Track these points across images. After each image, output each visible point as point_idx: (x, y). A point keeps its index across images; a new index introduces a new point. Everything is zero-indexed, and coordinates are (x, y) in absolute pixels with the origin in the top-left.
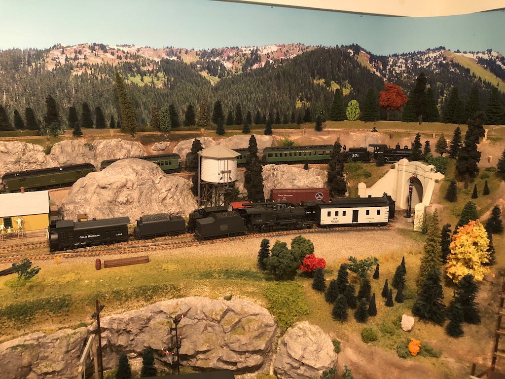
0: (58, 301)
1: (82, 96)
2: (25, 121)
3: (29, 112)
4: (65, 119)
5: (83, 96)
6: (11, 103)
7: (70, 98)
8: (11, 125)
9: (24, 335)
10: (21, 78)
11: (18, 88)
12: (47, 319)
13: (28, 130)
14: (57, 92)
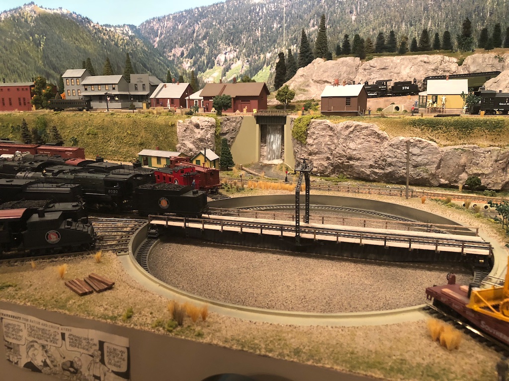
0: (493, 123)
1: (495, 18)
2: (441, 42)
3: (447, 35)
4: (476, 40)
5: (497, 18)
6: (434, 28)
7: (484, 21)
8: (430, 46)
9: (462, 144)
10: (446, 6)
11: (442, 15)
12: (483, 135)
13: (443, 50)
14: (474, 16)
